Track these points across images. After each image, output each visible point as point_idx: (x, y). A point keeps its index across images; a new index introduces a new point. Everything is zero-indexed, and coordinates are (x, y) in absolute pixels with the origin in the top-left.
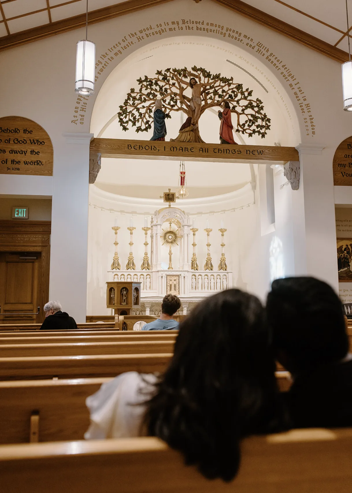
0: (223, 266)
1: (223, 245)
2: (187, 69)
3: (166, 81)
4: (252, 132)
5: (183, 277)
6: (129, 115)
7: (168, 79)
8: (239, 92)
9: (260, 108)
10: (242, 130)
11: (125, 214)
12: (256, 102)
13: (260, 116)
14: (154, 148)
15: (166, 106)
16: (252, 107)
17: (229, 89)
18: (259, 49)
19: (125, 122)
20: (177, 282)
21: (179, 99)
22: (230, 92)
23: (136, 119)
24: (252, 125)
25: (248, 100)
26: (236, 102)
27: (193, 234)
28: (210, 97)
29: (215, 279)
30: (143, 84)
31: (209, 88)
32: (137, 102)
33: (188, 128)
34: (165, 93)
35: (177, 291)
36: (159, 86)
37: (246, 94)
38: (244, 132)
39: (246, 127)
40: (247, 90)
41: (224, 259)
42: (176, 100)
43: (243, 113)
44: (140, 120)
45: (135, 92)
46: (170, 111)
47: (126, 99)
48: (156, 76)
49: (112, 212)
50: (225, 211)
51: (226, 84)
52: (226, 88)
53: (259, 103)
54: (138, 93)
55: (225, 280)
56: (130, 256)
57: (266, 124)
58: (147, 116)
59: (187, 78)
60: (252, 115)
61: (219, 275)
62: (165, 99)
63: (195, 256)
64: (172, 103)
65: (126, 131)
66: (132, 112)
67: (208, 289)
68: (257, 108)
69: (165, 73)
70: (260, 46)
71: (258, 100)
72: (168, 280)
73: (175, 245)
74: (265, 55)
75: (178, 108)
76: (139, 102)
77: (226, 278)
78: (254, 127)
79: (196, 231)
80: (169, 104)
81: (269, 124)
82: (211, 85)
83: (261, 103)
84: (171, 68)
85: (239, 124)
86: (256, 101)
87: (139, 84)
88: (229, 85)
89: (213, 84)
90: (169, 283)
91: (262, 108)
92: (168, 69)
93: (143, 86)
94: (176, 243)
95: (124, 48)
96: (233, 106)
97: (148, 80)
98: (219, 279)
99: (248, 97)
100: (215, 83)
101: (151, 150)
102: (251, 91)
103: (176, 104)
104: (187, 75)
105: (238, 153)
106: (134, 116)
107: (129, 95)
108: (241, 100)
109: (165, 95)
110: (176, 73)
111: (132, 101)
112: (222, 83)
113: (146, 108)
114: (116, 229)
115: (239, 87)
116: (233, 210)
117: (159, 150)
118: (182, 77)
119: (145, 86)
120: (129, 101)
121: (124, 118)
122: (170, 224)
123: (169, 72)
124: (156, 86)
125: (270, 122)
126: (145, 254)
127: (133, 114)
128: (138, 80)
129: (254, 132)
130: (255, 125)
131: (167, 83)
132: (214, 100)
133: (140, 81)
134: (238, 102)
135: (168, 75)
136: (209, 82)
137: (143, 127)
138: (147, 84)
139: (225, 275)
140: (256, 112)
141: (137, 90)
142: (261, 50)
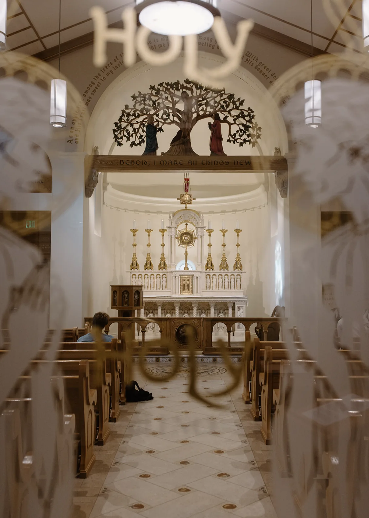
0: (238, 266)
1: (238, 245)
2: (180, 82)
3: (159, 95)
4: (243, 141)
5: (196, 278)
6: (123, 131)
7: (161, 93)
8: (231, 102)
9: (251, 117)
10: (233, 140)
11: (150, 214)
12: (248, 112)
13: (250, 125)
14: (144, 163)
15: (159, 120)
16: (244, 117)
17: (221, 99)
18: (248, 58)
19: (119, 138)
20: (190, 282)
21: (171, 113)
22: (222, 103)
23: (130, 134)
24: (243, 135)
25: (239, 110)
26: (227, 113)
27: (209, 234)
28: (202, 108)
29: (229, 279)
30: (137, 100)
31: (202, 100)
32: (131, 118)
33: (178, 141)
34: (158, 107)
35: (190, 290)
36: (153, 101)
37: (238, 104)
38: (236, 142)
39: (237, 137)
40: (239, 99)
41: (238, 259)
42: (169, 113)
43: (235, 123)
44: (134, 135)
45: (129, 108)
46: (162, 125)
47: (120, 116)
48: (150, 91)
49: (137, 213)
50: (246, 209)
51: (218, 94)
52: (218, 99)
53: (250, 112)
54: (132, 109)
55: (239, 280)
56: (147, 257)
57: (257, 133)
58: (141, 130)
59: (180, 91)
60: (243, 125)
61: (233, 275)
62: (157, 114)
63: (210, 256)
64: (165, 117)
65: (121, 146)
66: (127, 128)
67: (222, 288)
68: (248, 117)
69: (158, 88)
70: (249, 55)
71: (249, 109)
72: (182, 280)
73: (191, 245)
74: (253, 65)
75: (170, 121)
76: (134, 117)
77: (240, 278)
78: (245, 137)
79: (211, 232)
80: (162, 118)
81: (259, 133)
82: (203, 97)
83: (253, 112)
84: (163, 83)
85: (230, 134)
86: (247, 110)
87: (133, 100)
88: (221, 95)
89: (205, 96)
90: (183, 283)
91: (253, 117)
92: (161, 83)
93: (137, 102)
94: (192, 244)
95: (115, 68)
96: (224, 116)
97: (142, 96)
98: (233, 279)
99: (240, 106)
100: (208, 94)
101: (142, 164)
102: (243, 101)
103: (169, 118)
104: (179, 88)
105: (226, 164)
106: (128, 132)
107: (123, 111)
108: (233, 110)
109: (158, 109)
110: (169, 87)
111: (126, 117)
112: (214, 93)
113: (140, 123)
114: (134, 231)
115: (231, 96)
116: (253, 209)
117: (149, 164)
118: (175, 90)
119: (139, 102)
120: (123, 118)
121: (118, 134)
122: (186, 226)
123: (162, 86)
124: (150, 101)
125: (260, 131)
126: (162, 255)
127: (127, 130)
128: (132, 97)
129: (245, 141)
130: (246, 135)
131: (160, 97)
132: (206, 111)
133: (134, 97)
134: (229, 112)
135: (161, 90)
136: (202, 94)
137: (137, 142)
138: (140, 100)
139: (239, 275)
140: (247, 121)
141: (131, 106)
142: (250, 60)
